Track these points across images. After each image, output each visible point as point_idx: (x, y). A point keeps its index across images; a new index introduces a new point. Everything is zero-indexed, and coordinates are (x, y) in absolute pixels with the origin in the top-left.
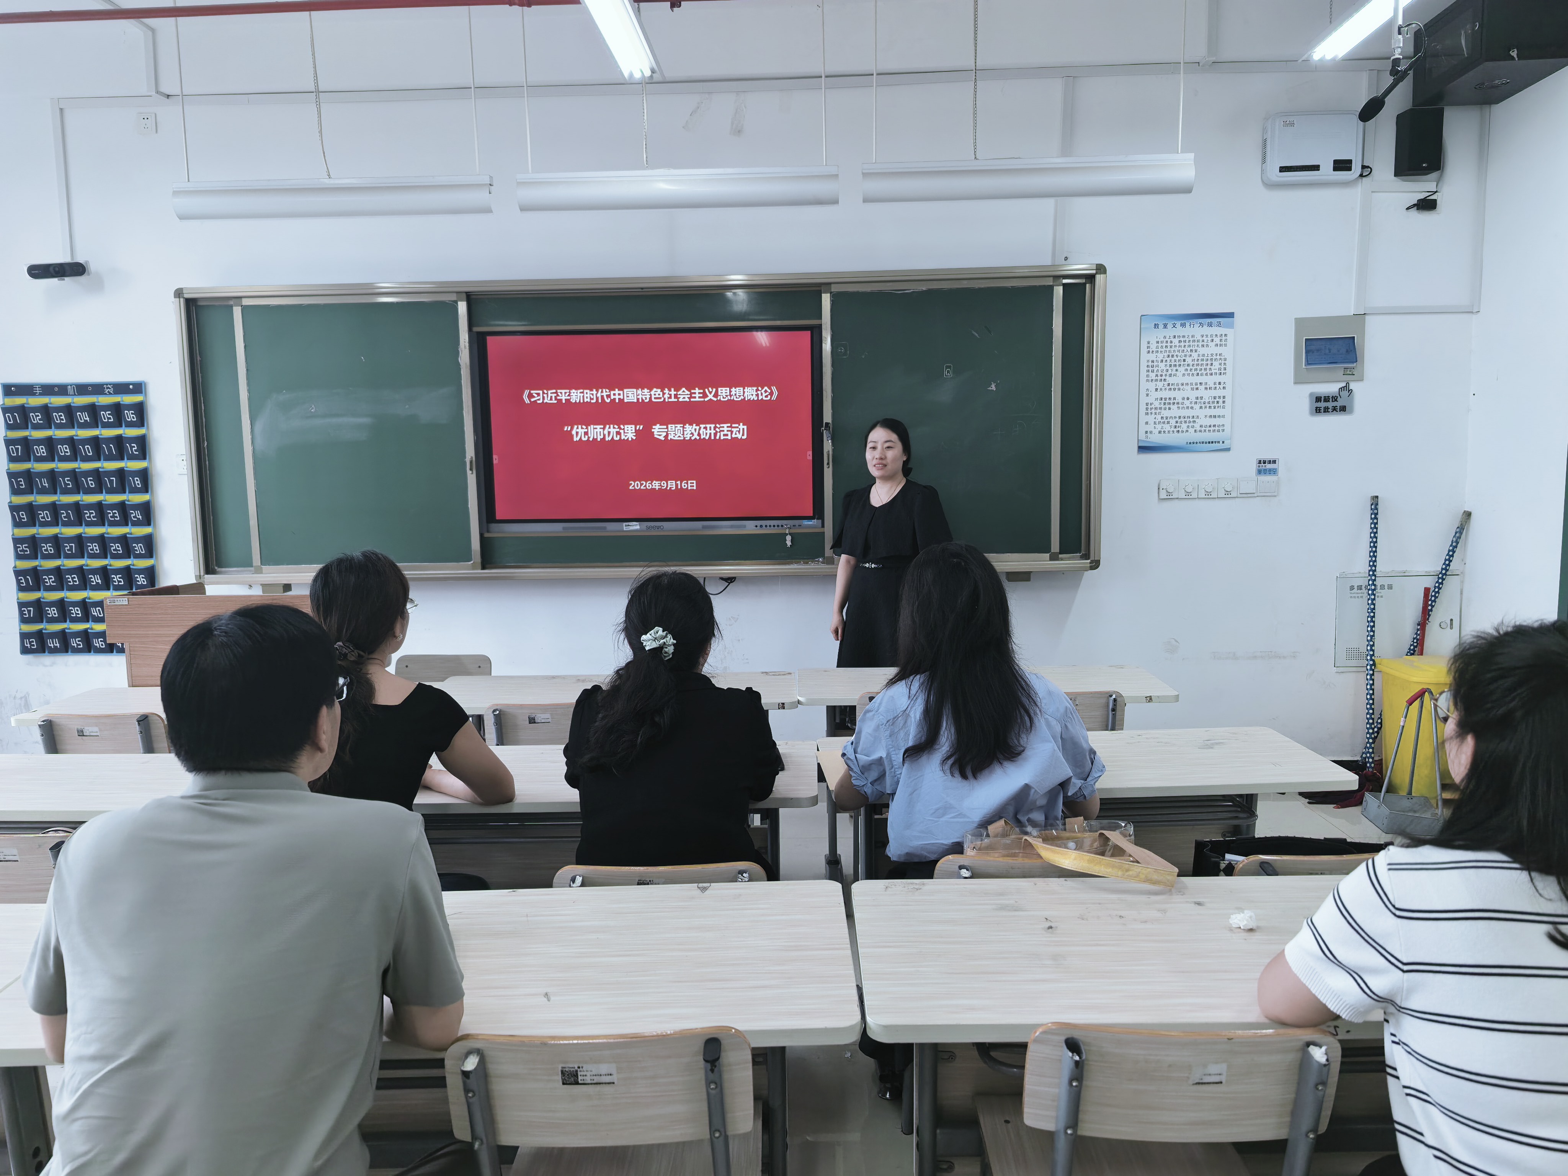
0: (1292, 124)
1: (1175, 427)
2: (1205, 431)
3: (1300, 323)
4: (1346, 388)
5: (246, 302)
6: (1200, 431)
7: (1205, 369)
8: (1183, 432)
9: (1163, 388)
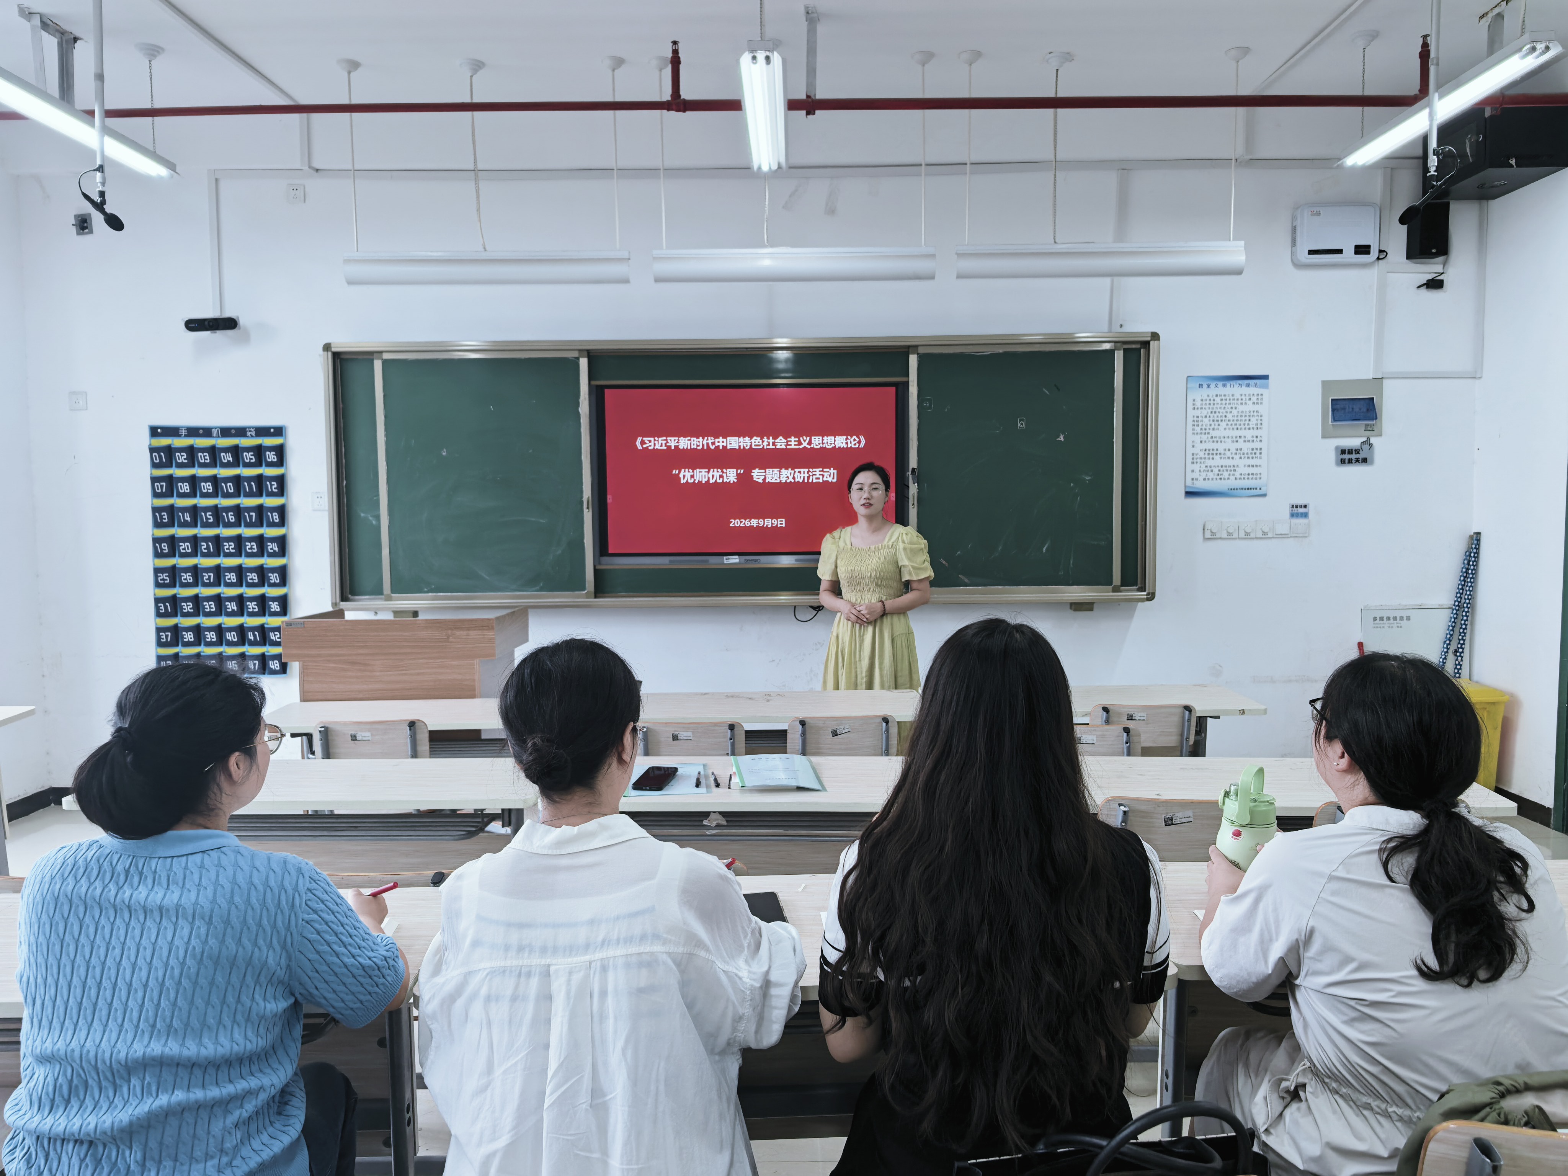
0: (1319, 214)
1: (1218, 475)
2: (1244, 478)
3: (1326, 385)
4: (1367, 442)
5: (386, 356)
6: (1240, 479)
7: (1244, 424)
8: (1224, 479)
9: (1207, 441)
